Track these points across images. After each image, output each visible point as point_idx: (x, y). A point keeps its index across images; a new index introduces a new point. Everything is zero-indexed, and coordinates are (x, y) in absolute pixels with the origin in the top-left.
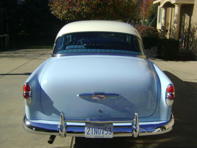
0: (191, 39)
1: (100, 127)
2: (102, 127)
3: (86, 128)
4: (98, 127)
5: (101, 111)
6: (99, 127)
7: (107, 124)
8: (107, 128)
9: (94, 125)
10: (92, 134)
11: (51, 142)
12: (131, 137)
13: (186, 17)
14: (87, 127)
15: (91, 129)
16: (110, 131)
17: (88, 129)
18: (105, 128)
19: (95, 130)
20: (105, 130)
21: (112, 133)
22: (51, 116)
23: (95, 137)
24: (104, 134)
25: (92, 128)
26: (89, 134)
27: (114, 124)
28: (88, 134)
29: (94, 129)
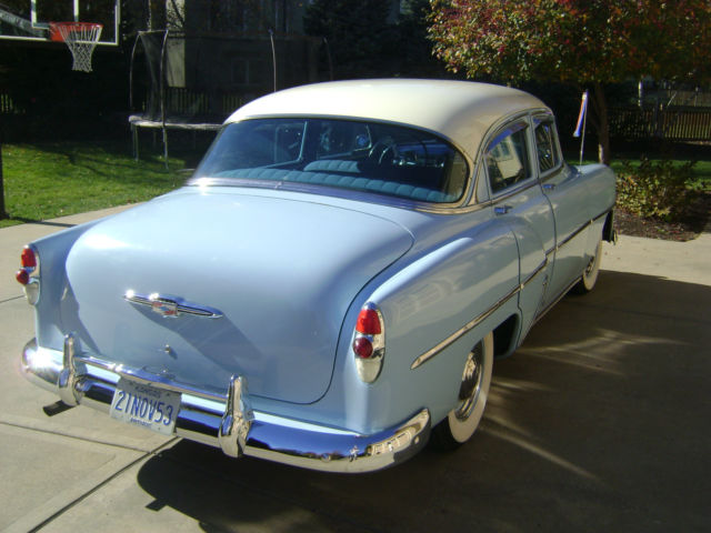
1: (150, 398)
2: (155, 399)
3: (117, 392)
4: (145, 395)
5: (172, 353)
6: (148, 397)
7: (169, 393)
8: (163, 404)
9: (137, 389)
10: (126, 411)
11: (50, 411)
14: (119, 389)
15: (128, 396)
16: (170, 416)
17: (120, 394)
18: (160, 403)
19: (135, 402)
20: (159, 411)
21: (173, 423)
24: (154, 419)
25: (130, 395)
26: (120, 409)
27: (186, 399)
28: (116, 408)
29: (133, 398)
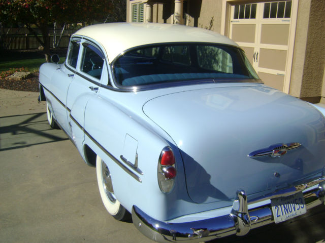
0: (200, 52)
1: (290, 201)
2: (292, 200)
3: (273, 208)
5: (279, 175)
6: (288, 201)
8: (297, 199)
9: (282, 200)
10: (283, 214)
12: (320, 205)
13: (188, 18)
14: (274, 206)
15: (279, 207)
16: (302, 203)
17: (276, 208)
18: (295, 200)
19: (284, 207)
20: (296, 204)
21: (305, 205)
22: (205, 202)
23: (287, 219)
24: (296, 209)
25: (280, 205)
26: (280, 216)
28: (278, 216)
29: (283, 206)
